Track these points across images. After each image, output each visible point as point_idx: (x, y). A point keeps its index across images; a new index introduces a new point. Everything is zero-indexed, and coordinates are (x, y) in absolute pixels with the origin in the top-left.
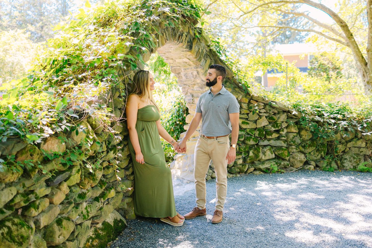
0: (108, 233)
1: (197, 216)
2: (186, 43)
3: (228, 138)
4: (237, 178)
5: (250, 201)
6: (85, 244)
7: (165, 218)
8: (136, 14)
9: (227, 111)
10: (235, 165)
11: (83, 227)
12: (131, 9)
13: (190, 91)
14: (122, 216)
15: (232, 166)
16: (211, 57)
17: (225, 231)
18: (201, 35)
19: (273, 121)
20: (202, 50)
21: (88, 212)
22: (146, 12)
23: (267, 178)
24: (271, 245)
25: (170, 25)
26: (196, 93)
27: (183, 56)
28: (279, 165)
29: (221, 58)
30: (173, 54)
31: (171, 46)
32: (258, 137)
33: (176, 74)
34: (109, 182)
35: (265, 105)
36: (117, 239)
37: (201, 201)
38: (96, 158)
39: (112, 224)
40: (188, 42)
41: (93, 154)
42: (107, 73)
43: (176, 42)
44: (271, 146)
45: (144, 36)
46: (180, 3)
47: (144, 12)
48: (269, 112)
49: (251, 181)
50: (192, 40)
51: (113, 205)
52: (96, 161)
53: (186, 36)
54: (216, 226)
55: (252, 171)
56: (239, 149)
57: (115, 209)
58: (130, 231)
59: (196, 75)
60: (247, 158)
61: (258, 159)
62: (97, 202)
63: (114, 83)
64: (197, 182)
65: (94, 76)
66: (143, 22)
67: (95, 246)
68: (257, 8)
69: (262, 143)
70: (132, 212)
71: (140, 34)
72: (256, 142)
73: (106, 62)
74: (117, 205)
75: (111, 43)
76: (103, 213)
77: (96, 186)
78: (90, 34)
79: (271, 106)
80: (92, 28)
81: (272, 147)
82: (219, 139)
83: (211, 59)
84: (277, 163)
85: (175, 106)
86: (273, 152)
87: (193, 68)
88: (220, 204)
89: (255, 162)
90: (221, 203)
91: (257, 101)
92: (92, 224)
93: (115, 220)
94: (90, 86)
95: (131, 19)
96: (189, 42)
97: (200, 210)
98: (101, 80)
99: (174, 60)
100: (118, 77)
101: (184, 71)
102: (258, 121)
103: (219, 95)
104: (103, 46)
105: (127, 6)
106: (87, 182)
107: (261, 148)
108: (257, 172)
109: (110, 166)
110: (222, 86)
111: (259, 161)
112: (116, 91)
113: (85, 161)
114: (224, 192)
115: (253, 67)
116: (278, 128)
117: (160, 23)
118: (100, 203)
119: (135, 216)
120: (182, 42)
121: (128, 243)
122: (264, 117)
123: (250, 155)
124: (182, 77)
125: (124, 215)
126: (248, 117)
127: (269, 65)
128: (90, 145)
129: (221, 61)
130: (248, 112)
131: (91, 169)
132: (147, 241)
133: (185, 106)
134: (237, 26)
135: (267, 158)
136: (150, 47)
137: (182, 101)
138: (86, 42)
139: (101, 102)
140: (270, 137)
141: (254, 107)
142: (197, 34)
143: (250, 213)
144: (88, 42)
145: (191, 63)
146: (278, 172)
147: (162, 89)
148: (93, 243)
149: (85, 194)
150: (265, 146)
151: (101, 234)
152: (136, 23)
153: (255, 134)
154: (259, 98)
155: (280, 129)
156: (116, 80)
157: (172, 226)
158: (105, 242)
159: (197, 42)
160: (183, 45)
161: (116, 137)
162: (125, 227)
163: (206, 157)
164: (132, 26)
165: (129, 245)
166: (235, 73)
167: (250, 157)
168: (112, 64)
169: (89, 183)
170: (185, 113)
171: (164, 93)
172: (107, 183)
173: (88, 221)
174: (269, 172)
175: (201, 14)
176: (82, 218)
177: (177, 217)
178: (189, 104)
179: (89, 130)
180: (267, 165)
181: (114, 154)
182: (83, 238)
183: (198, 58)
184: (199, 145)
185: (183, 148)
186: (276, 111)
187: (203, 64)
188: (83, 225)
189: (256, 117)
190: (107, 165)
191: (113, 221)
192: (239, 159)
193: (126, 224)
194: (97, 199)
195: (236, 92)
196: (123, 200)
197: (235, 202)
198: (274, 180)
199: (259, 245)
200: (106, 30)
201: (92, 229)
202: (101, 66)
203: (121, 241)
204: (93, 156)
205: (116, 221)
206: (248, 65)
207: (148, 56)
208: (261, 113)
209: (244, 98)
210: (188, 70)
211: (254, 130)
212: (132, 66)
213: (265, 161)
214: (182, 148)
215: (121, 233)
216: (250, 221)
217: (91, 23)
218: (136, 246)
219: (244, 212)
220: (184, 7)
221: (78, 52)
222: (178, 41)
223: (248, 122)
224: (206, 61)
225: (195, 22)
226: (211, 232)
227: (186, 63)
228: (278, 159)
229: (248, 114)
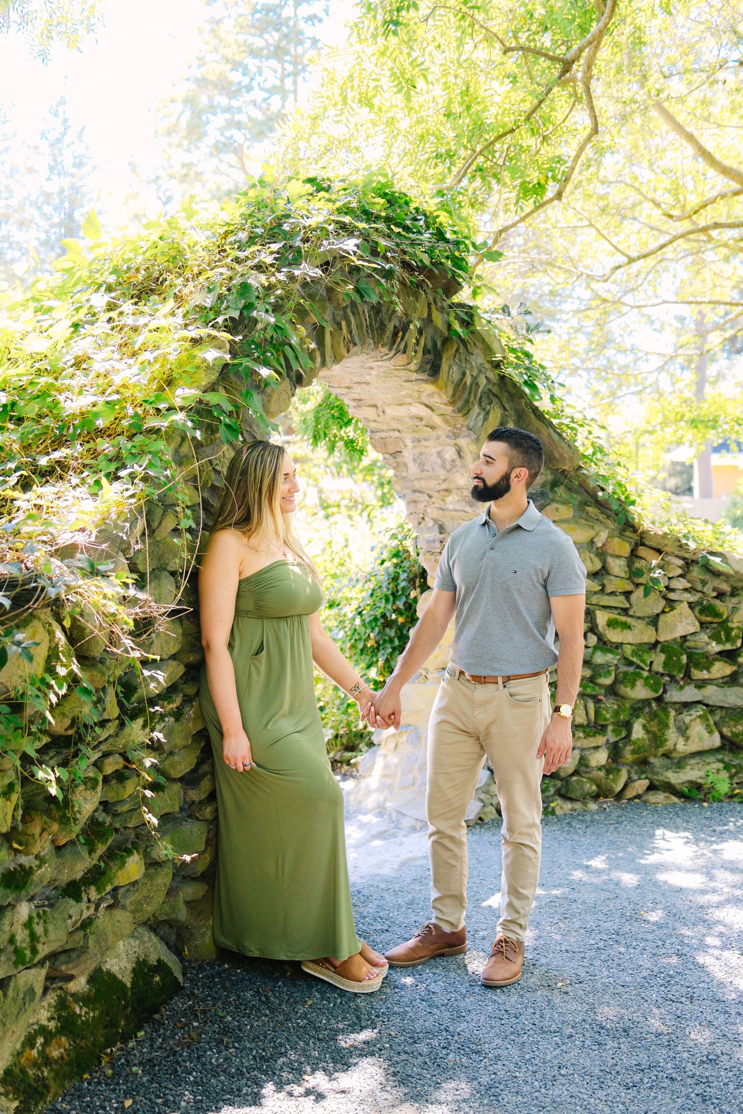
0: (107, 1014)
1: (433, 957)
2: (420, 353)
3: (544, 680)
4: (588, 818)
5: (626, 904)
6: (19, 1054)
7: (314, 962)
8: (247, 258)
9: (541, 589)
10: (583, 769)
11: (10, 993)
12: (231, 243)
13: (433, 512)
14: (169, 947)
15: (571, 771)
16: (504, 401)
17: (526, 1020)
18: (472, 328)
19: (716, 620)
20: (475, 378)
21: (33, 937)
22: (278, 253)
23: (693, 818)
24: (689, 1081)
25: (362, 297)
26: (453, 518)
27: (410, 396)
28: (736, 773)
29: (536, 404)
30: (376, 388)
31: (367, 365)
32: (662, 675)
33: (387, 456)
34: (126, 828)
35: (689, 564)
36: (141, 1034)
37: (448, 901)
38: (76, 744)
39: (127, 981)
40: (426, 351)
41: (66, 730)
42: (134, 451)
43: (385, 350)
44: (707, 705)
45: (270, 332)
46: (398, 225)
47: (272, 253)
48: (699, 587)
49: (636, 829)
50: (439, 343)
51: (133, 912)
52: (76, 755)
53: (420, 332)
54: (499, 997)
55: (640, 792)
56: (597, 712)
57: (144, 924)
58: (190, 1007)
59: (453, 461)
60: (625, 746)
61: (661, 751)
62: (72, 902)
63: (159, 486)
64: (437, 832)
65: (93, 462)
66: (266, 284)
67: (56, 1062)
68: (671, 242)
69: (675, 695)
70: (203, 934)
71: (259, 326)
72: (656, 691)
73: (136, 414)
74: (149, 909)
75: (156, 353)
76: (91, 942)
77: (72, 843)
78: (92, 323)
79: (707, 568)
80: (100, 300)
81: (711, 709)
82: (516, 686)
83: (505, 409)
84: (727, 767)
85: (382, 563)
86: (714, 728)
87: (443, 437)
88: (515, 916)
89: (652, 760)
90: (518, 912)
91: (659, 551)
92: (49, 978)
93: (138, 962)
94: (73, 492)
95: (229, 273)
96: (429, 352)
97: (442, 934)
98: (115, 473)
99: (380, 409)
100: (173, 464)
101: (414, 447)
102: (662, 618)
103: (515, 533)
104: (131, 361)
105: (222, 230)
106: (37, 831)
107: (673, 713)
108: (659, 797)
109: (127, 773)
110: (526, 500)
111: (666, 755)
112: (164, 511)
113: (34, 755)
114: (531, 871)
115: (659, 432)
116: (733, 642)
117: (330, 290)
118: (83, 905)
119: (213, 948)
120: (404, 352)
121: (174, 1055)
122: (685, 605)
123: (634, 736)
124: (405, 465)
125: (176, 946)
126: (627, 605)
127: (714, 428)
128: (54, 699)
129: (539, 415)
130: (629, 587)
131: (54, 784)
132: (245, 1048)
133: (416, 561)
134: (605, 301)
135: (693, 747)
136: (289, 367)
137: (409, 544)
138: (75, 349)
139: (103, 550)
140: (705, 675)
141: (651, 570)
142: (457, 326)
143: (622, 950)
144: (82, 346)
145: (437, 420)
146: (732, 797)
147: (360, 500)
148: (48, 1050)
149: (27, 872)
150: (687, 706)
151: (80, 1015)
152: (245, 287)
153: (651, 663)
154: (666, 542)
155: (738, 649)
156: (167, 477)
157: (342, 993)
158: (94, 1045)
159: (457, 350)
160: (406, 361)
161: (146, 673)
162: (173, 988)
163: (470, 746)
164: (230, 298)
165: (178, 1063)
166: (584, 456)
167: (634, 743)
168: (153, 422)
169: (45, 834)
170: (417, 584)
171: (365, 514)
172: (116, 830)
173: (33, 971)
174: (701, 797)
175: (471, 260)
176: (9, 959)
177: (359, 959)
178: (428, 556)
179: (57, 644)
180: (692, 773)
181: (148, 730)
182: (10, 1033)
183: (460, 404)
184: (444, 703)
185: (390, 712)
186: (725, 587)
187: (476, 424)
188: (12, 984)
189: (655, 605)
190: (119, 767)
191: (130, 967)
192: (597, 748)
193: (180, 979)
194: (73, 890)
195: (588, 518)
196: (171, 892)
197: (574, 906)
198: (719, 829)
199: (646, 1080)
200: (146, 309)
201: (48, 997)
202: (119, 430)
203: (152, 1040)
204: (69, 737)
205: (142, 969)
206: (644, 426)
207: (285, 395)
208: (673, 590)
209: (616, 540)
210: (426, 443)
211: (650, 649)
212: (222, 428)
213: (685, 758)
214: (386, 711)
215: (157, 1011)
216: (620, 982)
217: (100, 286)
218: (204, 1064)
219: (601, 944)
220: (411, 235)
221: (43, 380)
222: (390, 349)
223: (629, 620)
224: (488, 413)
225: (452, 287)
226: (476, 1018)
227: (421, 419)
228: (731, 751)
229: (627, 594)
